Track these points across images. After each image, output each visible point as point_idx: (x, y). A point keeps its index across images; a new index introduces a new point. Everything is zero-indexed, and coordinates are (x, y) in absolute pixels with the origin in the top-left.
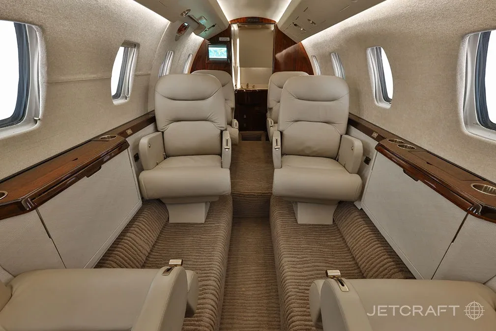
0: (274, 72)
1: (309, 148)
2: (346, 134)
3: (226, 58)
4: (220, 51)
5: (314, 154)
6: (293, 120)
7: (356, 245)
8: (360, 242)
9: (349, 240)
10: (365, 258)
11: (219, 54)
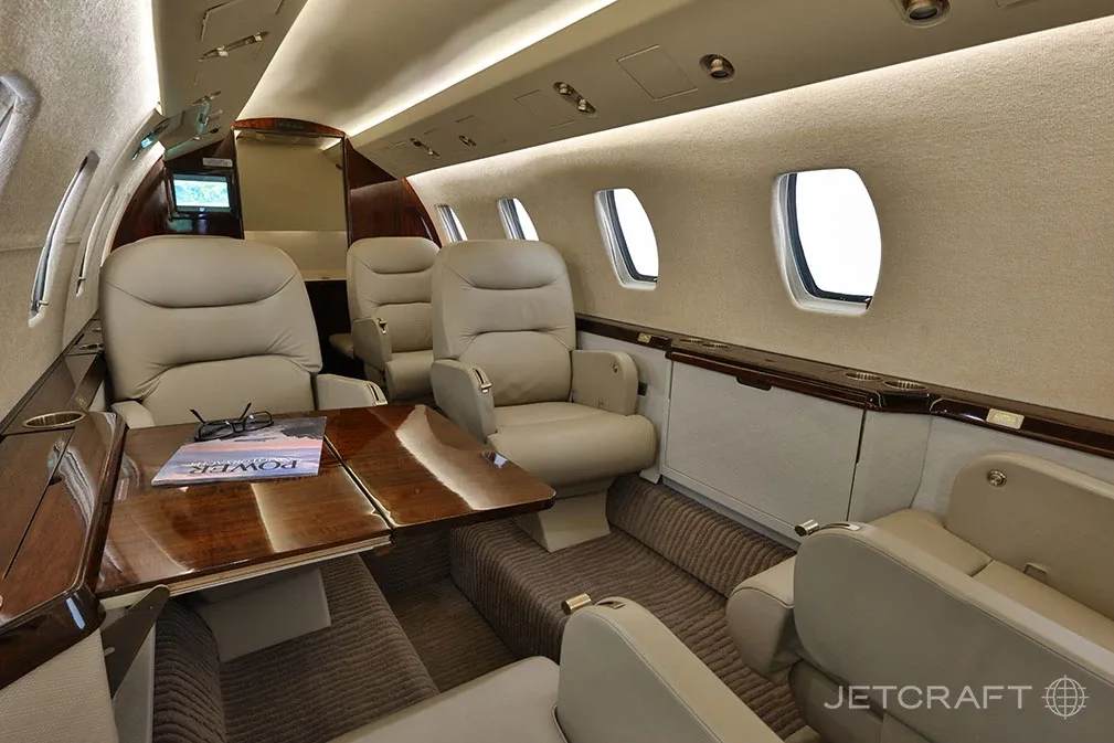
0: (352, 240)
1: (515, 386)
2: (577, 348)
3: (227, 205)
4: (210, 190)
5: (525, 400)
6: (472, 331)
7: (683, 549)
8: (691, 540)
9: (664, 547)
10: (714, 563)
11: (206, 196)
